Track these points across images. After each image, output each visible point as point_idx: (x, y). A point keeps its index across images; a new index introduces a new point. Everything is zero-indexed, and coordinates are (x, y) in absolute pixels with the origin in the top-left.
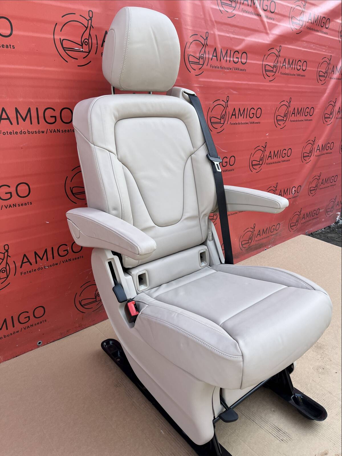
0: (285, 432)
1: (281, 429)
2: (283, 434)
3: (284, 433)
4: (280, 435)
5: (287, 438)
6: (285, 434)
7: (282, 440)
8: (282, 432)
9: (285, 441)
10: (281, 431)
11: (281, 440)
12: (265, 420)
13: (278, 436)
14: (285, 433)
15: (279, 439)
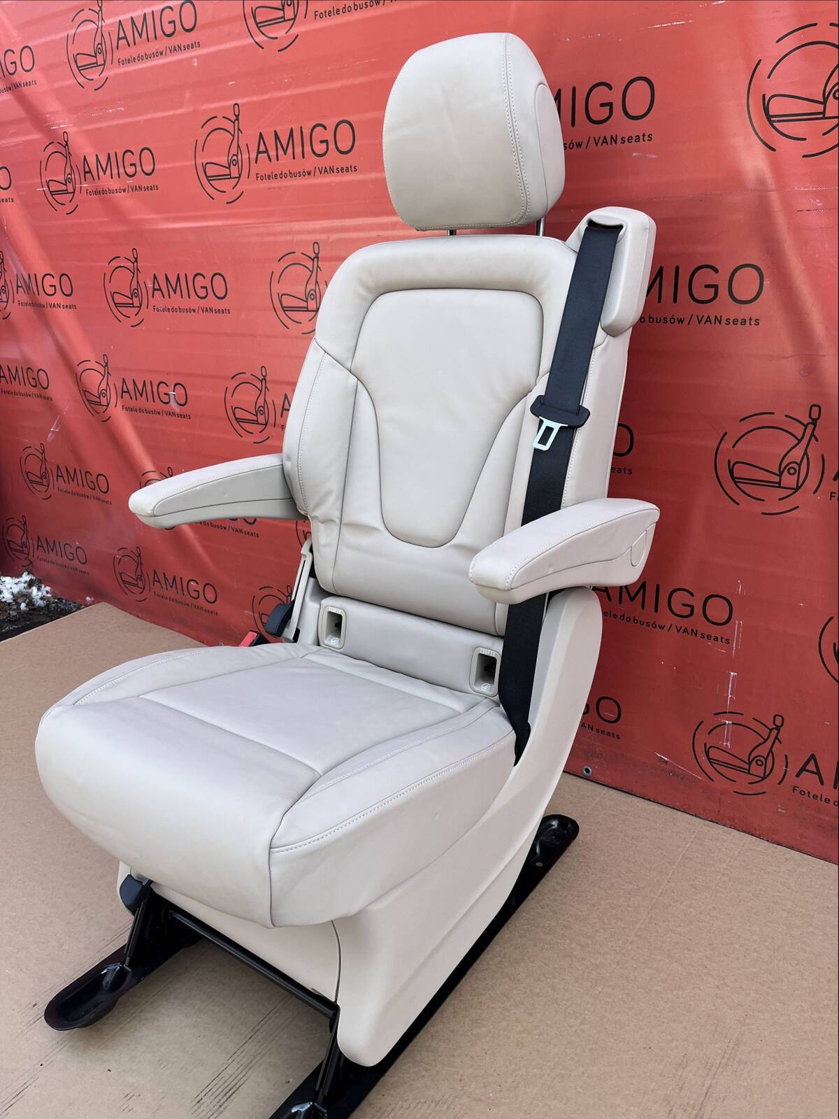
0: (224, 1109)
1: (233, 1100)
2: (219, 1104)
3: (221, 1106)
4: (213, 1098)
5: (205, 1113)
6: (216, 1107)
7: (199, 1102)
8: (222, 1102)
9: (196, 1108)
10: (225, 1098)
11: (199, 1098)
12: (255, 1064)
13: (210, 1093)
14: (221, 1109)
15: (204, 1093)
